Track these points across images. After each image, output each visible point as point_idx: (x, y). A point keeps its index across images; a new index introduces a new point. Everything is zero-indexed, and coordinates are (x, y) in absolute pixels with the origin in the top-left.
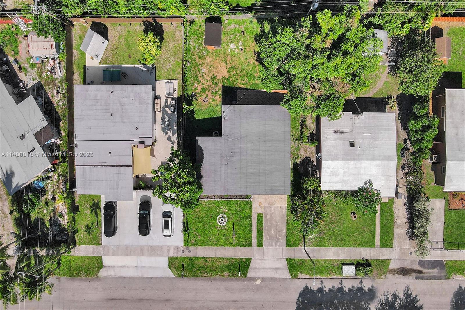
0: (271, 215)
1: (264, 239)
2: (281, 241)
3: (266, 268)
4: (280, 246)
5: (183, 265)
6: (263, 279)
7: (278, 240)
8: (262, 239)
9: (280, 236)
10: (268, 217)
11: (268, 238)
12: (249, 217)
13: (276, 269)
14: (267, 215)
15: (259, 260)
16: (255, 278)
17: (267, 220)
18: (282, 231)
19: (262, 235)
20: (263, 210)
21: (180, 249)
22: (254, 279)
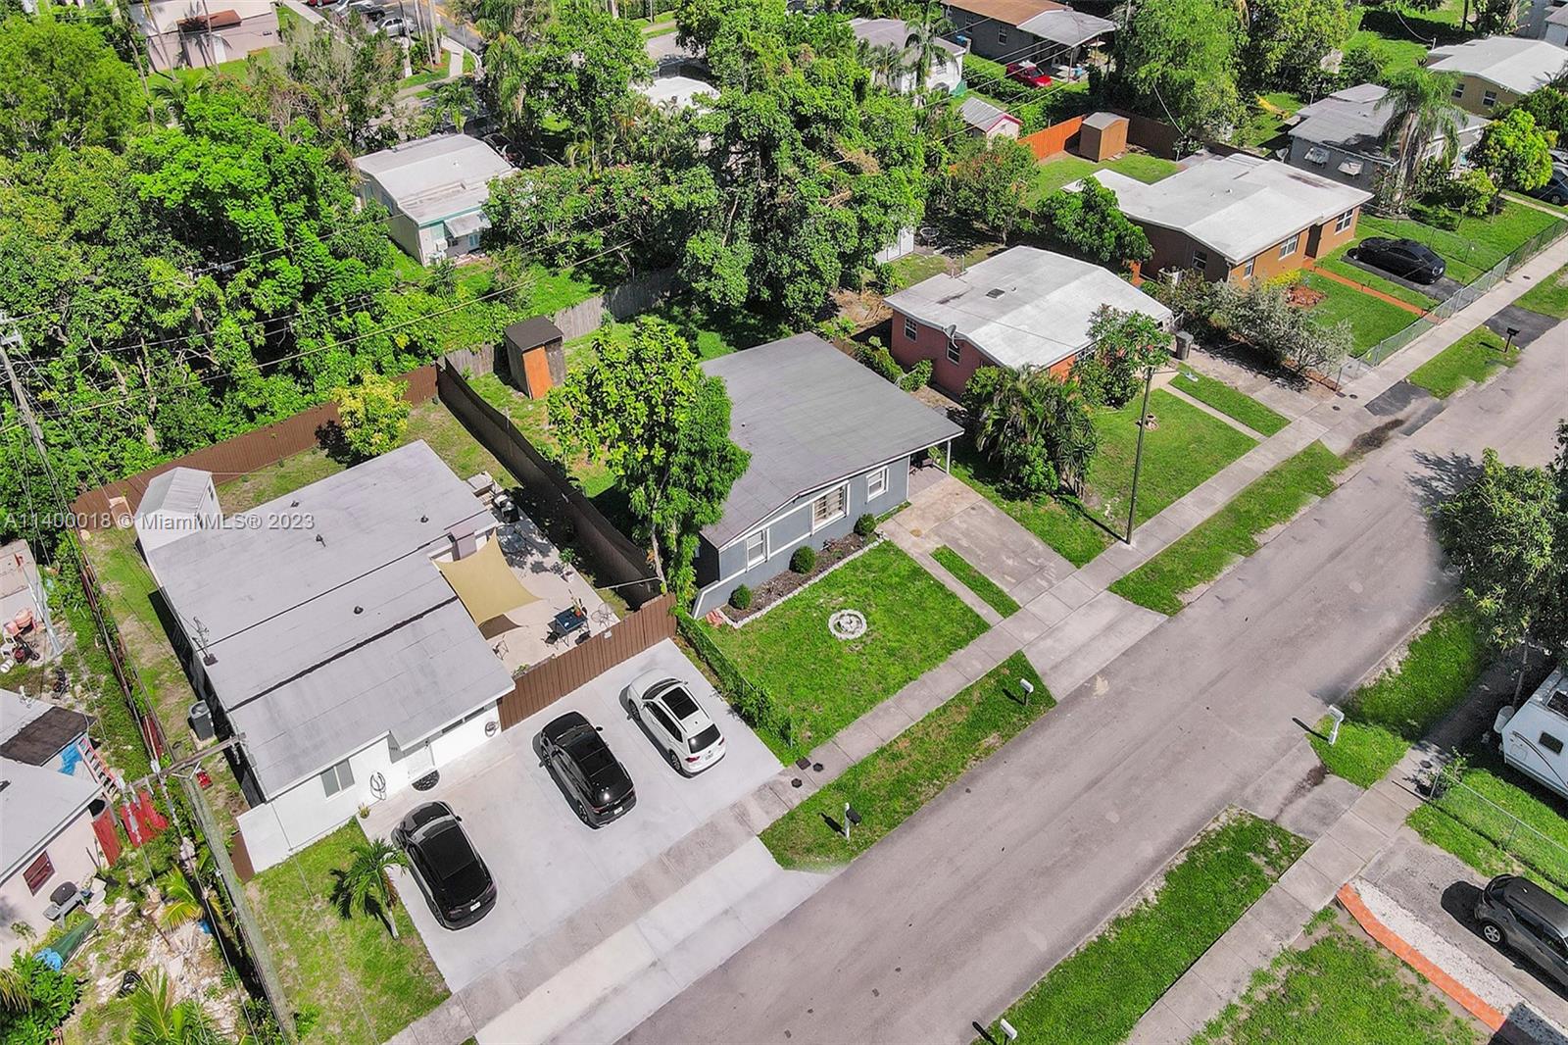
0: (966, 534)
1: (1006, 590)
2: (1052, 564)
3: (1083, 646)
4: (1061, 577)
5: (829, 821)
6: (1104, 672)
7: (1042, 568)
8: (1000, 592)
9: (1037, 558)
10: (964, 543)
11: (1014, 581)
12: (917, 573)
13: (1110, 628)
14: (956, 542)
15: (1043, 639)
16: (1083, 685)
17: (967, 550)
18: (1029, 545)
19: (990, 584)
20: (937, 538)
21: (781, 783)
22: (1083, 691)
